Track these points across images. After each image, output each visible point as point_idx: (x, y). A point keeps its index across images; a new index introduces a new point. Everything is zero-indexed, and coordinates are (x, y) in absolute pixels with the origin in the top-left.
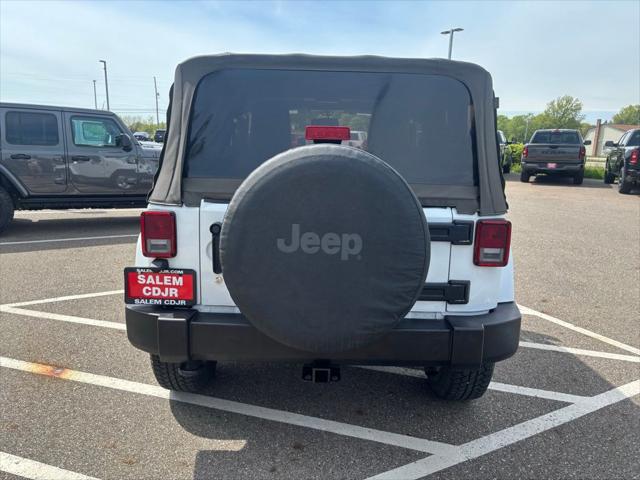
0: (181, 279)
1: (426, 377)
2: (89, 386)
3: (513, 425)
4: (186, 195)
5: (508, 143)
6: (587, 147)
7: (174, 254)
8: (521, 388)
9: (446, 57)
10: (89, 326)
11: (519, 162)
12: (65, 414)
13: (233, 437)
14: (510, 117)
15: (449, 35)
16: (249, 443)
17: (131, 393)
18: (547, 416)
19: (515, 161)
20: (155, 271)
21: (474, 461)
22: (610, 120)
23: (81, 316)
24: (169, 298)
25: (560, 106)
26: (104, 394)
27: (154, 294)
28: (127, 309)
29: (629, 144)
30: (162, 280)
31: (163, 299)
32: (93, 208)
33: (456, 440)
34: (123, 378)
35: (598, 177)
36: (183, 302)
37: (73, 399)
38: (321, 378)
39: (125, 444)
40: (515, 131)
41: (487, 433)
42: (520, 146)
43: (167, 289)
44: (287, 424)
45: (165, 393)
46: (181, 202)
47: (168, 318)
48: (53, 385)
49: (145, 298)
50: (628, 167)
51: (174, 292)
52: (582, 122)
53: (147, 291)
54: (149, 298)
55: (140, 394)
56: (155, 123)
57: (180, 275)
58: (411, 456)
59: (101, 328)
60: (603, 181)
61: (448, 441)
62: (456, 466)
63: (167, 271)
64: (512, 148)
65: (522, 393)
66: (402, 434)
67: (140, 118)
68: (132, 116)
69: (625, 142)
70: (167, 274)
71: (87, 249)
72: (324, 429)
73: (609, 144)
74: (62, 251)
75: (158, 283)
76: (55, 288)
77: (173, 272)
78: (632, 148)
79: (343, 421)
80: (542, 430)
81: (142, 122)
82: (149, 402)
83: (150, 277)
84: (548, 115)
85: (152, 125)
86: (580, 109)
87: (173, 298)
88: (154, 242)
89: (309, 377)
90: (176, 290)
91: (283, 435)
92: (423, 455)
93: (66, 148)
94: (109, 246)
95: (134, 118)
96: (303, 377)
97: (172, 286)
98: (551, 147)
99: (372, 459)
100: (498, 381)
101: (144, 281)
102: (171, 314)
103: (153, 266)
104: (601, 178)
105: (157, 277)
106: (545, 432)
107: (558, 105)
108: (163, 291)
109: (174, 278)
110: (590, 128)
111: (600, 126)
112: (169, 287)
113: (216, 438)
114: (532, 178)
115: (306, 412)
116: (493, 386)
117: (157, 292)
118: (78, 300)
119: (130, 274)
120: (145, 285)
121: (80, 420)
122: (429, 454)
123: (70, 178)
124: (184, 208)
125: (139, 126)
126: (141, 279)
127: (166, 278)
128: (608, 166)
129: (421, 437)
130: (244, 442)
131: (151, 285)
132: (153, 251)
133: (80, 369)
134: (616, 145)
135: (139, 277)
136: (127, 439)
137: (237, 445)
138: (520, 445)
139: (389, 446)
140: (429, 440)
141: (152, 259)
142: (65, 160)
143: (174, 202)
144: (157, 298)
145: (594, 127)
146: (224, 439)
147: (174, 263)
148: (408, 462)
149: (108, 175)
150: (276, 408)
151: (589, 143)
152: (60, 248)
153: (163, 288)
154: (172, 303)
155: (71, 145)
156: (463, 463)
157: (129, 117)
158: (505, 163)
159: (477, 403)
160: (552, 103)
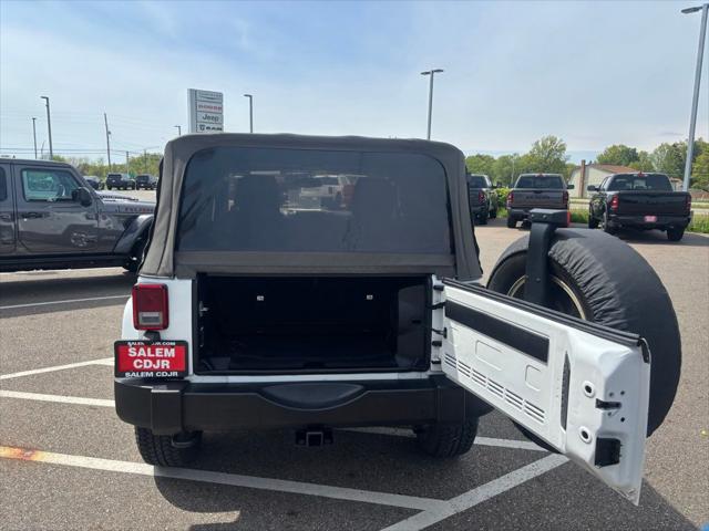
0: (173, 350)
1: (415, 435)
2: (64, 467)
3: (498, 477)
4: (178, 267)
5: (493, 187)
6: (570, 191)
7: (166, 326)
8: (506, 441)
9: (425, 138)
10: (55, 403)
11: (505, 206)
12: (42, 498)
13: (225, 509)
14: (496, 158)
15: (429, 76)
16: (241, 514)
17: (112, 472)
18: (529, 466)
19: (501, 205)
20: (147, 344)
21: (462, 513)
22: (594, 159)
23: (46, 393)
24: (160, 370)
25: (545, 147)
26: (82, 475)
27: (145, 367)
28: (116, 383)
29: (610, 189)
30: (153, 352)
31: (155, 371)
32: (44, 269)
33: (446, 495)
34: (101, 457)
35: (583, 221)
36: (175, 374)
37: (49, 482)
38: (314, 441)
39: (111, 524)
40: (501, 172)
41: (474, 486)
42: (506, 190)
43: (158, 361)
44: (280, 492)
45: (149, 470)
46: (173, 275)
47: (162, 390)
48: (25, 469)
49: (136, 371)
50: (609, 213)
51: (166, 364)
52: (567, 163)
53: (138, 364)
54: (140, 371)
55: (121, 473)
56: (106, 164)
57: (172, 347)
58: (403, 514)
59: (69, 405)
60: (587, 225)
61: (438, 497)
62: (446, 520)
63: (159, 343)
64: (498, 192)
65: (508, 446)
66: (394, 493)
67: (86, 159)
68: (78, 157)
69: (606, 187)
70: (158, 346)
71: (42, 317)
72: (316, 494)
73: (591, 188)
74: (12, 320)
75: (149, 355)
76: (10, 363)
77: (165, 344)
78: (612, 193)
79: (335, 485)
80: (525, 480)
81: (90, 163)
82: (132, 480)
83: (142, 350)
84: (533, 156)
85: (102, 168)
86: (564, 149)
87: (165, 370)
88: (146, 315)
89: (302, 442)
90: (168, 362)
91: (276, 502)
92: (415, 512)
93: (15, 205)
94: (67, 313)
95: (81, 160)
96: (297, 442)
97: (164, 358)
98: (536, 192)
99: (365, 519)
100: (484, 435)
101: (135, 354)
102: (165, 386)
103: (145, 338)
104: (585, 222)
105: (149, 350)
106: (528, 481)
107: (543, 145)
108: (155, 363)
109: (166, 350)
110: (575, 168)
111: (584, 168)
112: (161, 359)
113: (207, 511)
114: (519, 224)
115: (298, 478)
116: (478, 440)
117: (148, 364)
118: (38, 376)
119: (121, 348)
120: (136, 358)
121: (60, 503)
122: (420, 511)
123: (19, 236)
124: (176, 281)
125: (86, 167)
126: (132, 352)
127: (157, 350)
128: (591, 210)
129: (411, 495)
130: (236, 514)
131: (142, 358)
132: (145, 324)
133: (52, 450)
134: (597, 190)
135: (130, 350)
136: (113, 518)
137: (230, 517)
138: (505, 495)
139: (382, 506)
140: (420, 496)
141: (144, 332)
142: (14, 217)
143: (166, 275)
144: (149, 371)
145: (579, 168)
146: (216, 511)
147: (165, 335)
148: (400, 520)
149: (60, 232)
150: (267, 477)
151: (572, 187)
152: (9, 317)
153: (154, 360)
154: (163, 374)
155: (20, 200)
156: (452, 517)
157: (74, 159)
158: (491, 208)
159: (464, 458)
160: (537, 143)
